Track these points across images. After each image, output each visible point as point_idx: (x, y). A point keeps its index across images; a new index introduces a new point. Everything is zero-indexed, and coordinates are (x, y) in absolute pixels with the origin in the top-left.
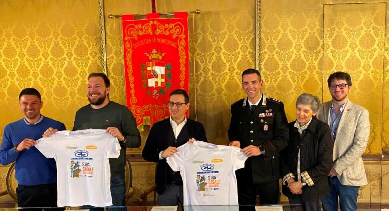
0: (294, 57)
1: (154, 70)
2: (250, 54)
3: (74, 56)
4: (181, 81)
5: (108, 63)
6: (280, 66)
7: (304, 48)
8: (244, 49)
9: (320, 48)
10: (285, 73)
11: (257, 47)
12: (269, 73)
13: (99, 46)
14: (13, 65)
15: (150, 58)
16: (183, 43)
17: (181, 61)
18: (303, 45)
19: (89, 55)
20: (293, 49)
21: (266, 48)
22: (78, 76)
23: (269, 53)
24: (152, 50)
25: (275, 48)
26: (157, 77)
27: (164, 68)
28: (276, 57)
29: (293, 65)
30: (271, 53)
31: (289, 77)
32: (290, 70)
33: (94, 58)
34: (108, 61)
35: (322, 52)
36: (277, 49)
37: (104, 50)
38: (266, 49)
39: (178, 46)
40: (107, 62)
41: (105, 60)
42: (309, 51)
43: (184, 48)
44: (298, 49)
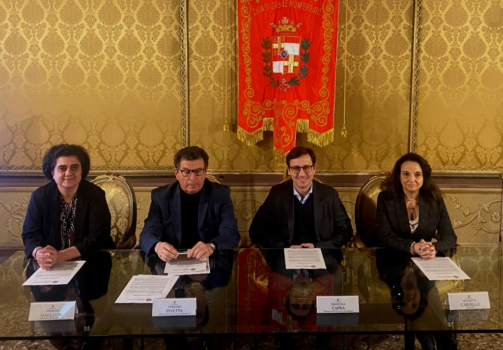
0: (468, 36)
1: (283, 49)
2: (405, 29)
3: (137, 22)
4: (323, 66)
5: (190, 36)
6: (449, 49)
7: (484, 24)
8: (397, 21)
10: (455, 59)
11: (416, 20)
12: (431, 58)
13: (176, 9)
14: (37, 33)
15: (278, 31)
16: (330, 9)
17: (325, 35)
18: (482, 19)
19: (160, 23)
20: (468, 24)
21: (429, 21)
22: (141, 53)
23: (433, 29)
24: (281, 19)
25: (442, 22)
26: (287, 59)
27: (298, 45)
28: (443, 34)
29: (466, 46)
30: (437, 29)
31: (461, 64)
32: (463, 54)
33: (168, 28)
34: (190, 33)
36: (445, 23)
37: (185, 15)
38: (429, 23)
39: (322, 13)
40: (188, 35)
41: (185, 31)
42: (491, 29)
43: (332, 16)
44: (475, 23)
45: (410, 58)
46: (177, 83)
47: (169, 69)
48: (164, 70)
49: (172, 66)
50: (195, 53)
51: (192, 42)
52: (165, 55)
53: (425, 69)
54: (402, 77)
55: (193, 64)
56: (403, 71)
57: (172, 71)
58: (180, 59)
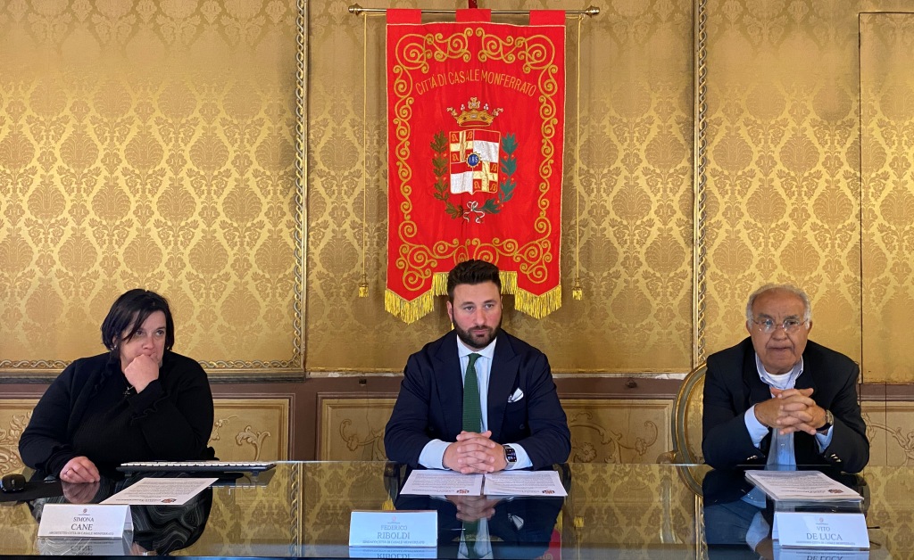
0: (788, 136)
1: (472, 150)
2: (679, 124)
3: (223, 114)
4: (541, 180)
5: (312, 137)
6: (756, 157)
7: (813, 115)
8: (664, 111)
9: (852, 115)
10: (766, 174)
11: (698, 108)
12: (726, 173)
13: (290, 92)
15: (460, 121)
16: (550, 86)
17: (543, 129)
18: (810, 106)
20: (786, 114)
21: (720, 110)
22: (228, 165)
23: (726, 123)
24: (467, 100)
25: (742, 111)
26: (479, 168)
27: (497, 145)
28: (744, 132)
29: (787, 155)
30: (733, 123)
32: (780, 166)
33: (275, 123)
34: (311, 131)
35: (857, 126)
36: (747, 114)
37: (304, 102)
38: (719, 114)
39: (537, 93)
40: (308, 135)
41: (303, 128)
42: (826, 123)
43: (554, 98)
44: (799, 113)
45: (689, 174)
46: (289, 217)
47: (275, 193)
48: (266, 194)
49: (280, 188)
50: (320, 166)
51: (316, 146)
52: (269, 169)
53: (716, 192)
54: (676, 206)
55: (318, 184)
56: (678, 195)
57: (281, 197)
58: (295, 176)
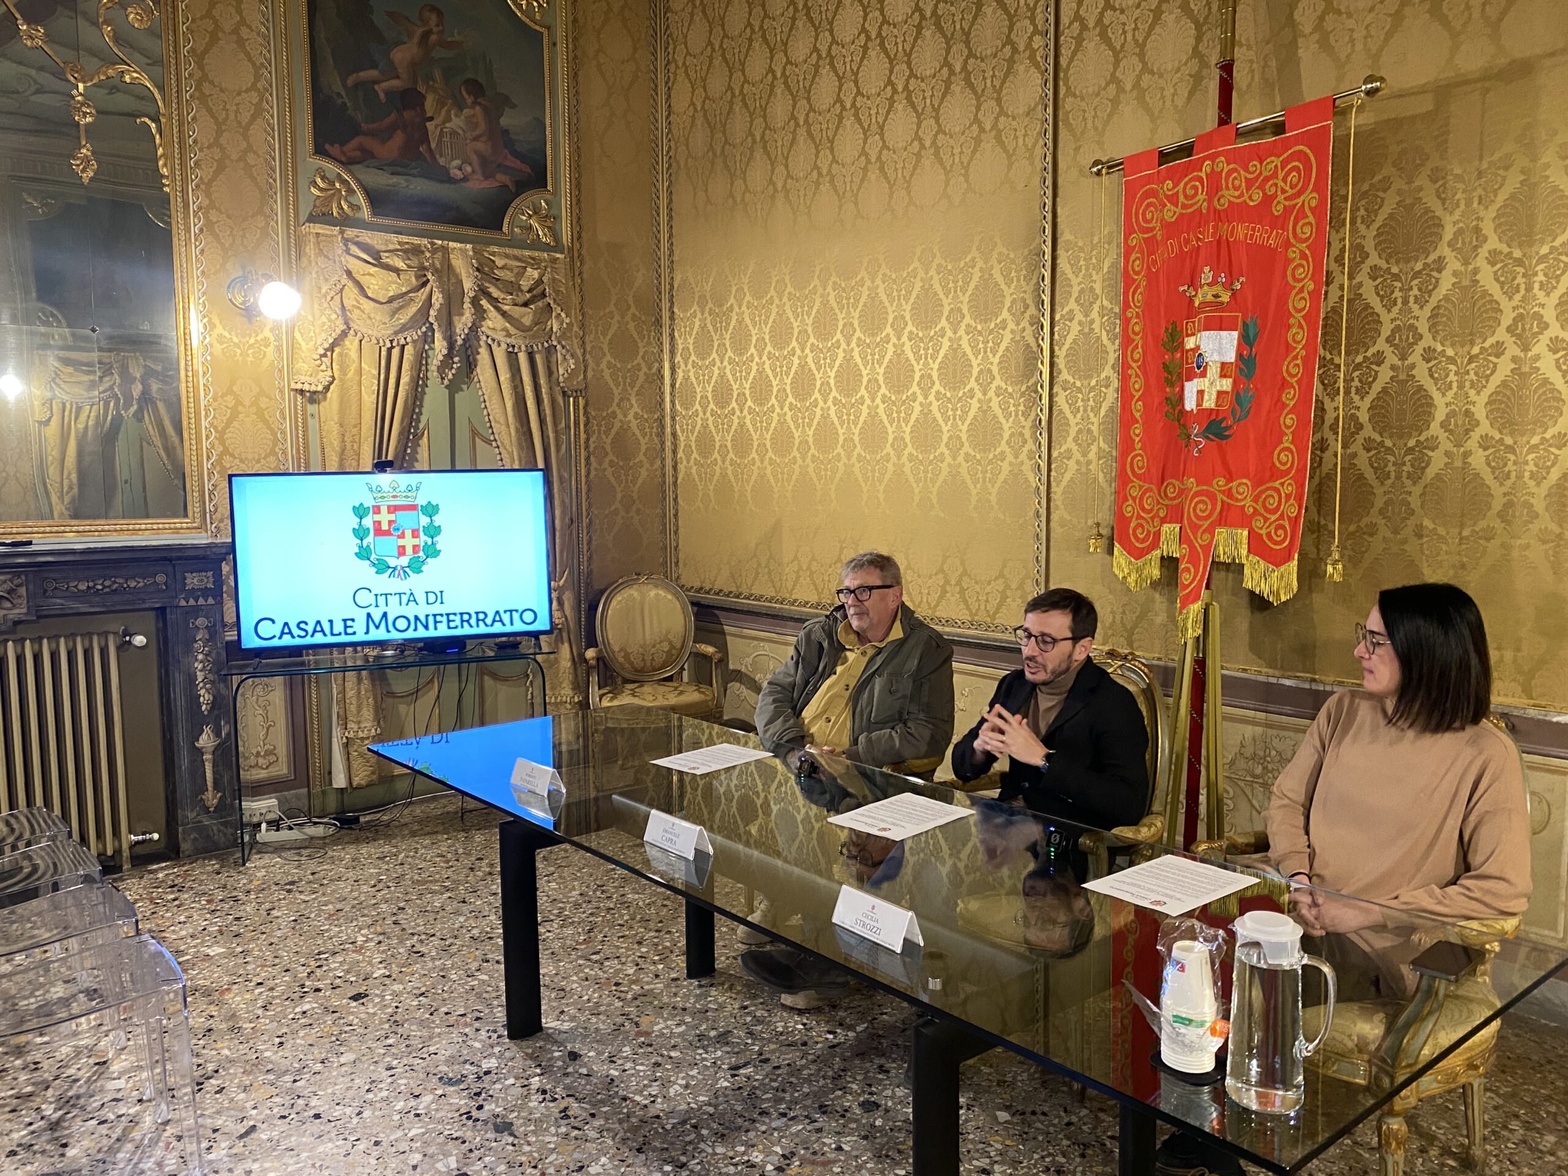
1: (1200, 347)
4: (1284, 385)
16: (1308, 230)
17: (1292, 301)
19: (1004, 314)
22: (972, 383)
26: (1203, 374)
33: (1017, 324)
34: (1056, 329)
37: (1048, 289)
39: (1286, 245)
40: (1052, 333)
41: (1047, 327)
43: (1310, 249)
46: (1030, 445)
47: (1017, 415)
48: (1007, 417)
49: (1022, 408)
50: (1065, 375)
51: (1060, 349)
52: (1011, 384)
55: (1061, 399)
57: (1022, 419)
58: (1036, 391)
